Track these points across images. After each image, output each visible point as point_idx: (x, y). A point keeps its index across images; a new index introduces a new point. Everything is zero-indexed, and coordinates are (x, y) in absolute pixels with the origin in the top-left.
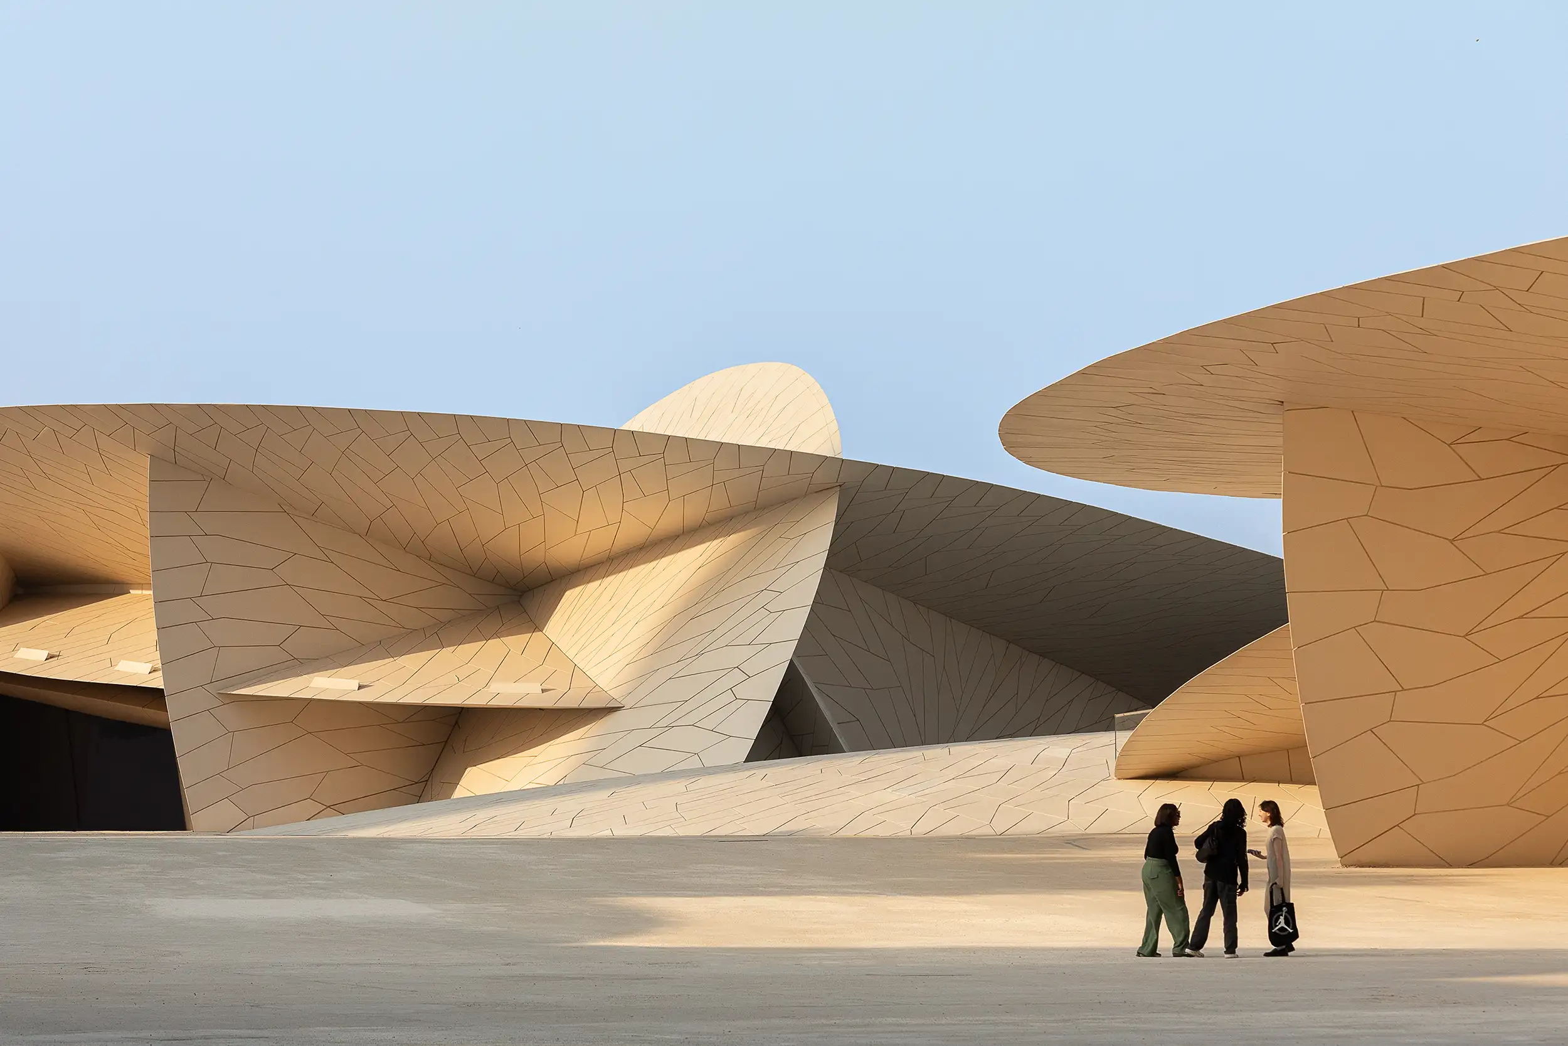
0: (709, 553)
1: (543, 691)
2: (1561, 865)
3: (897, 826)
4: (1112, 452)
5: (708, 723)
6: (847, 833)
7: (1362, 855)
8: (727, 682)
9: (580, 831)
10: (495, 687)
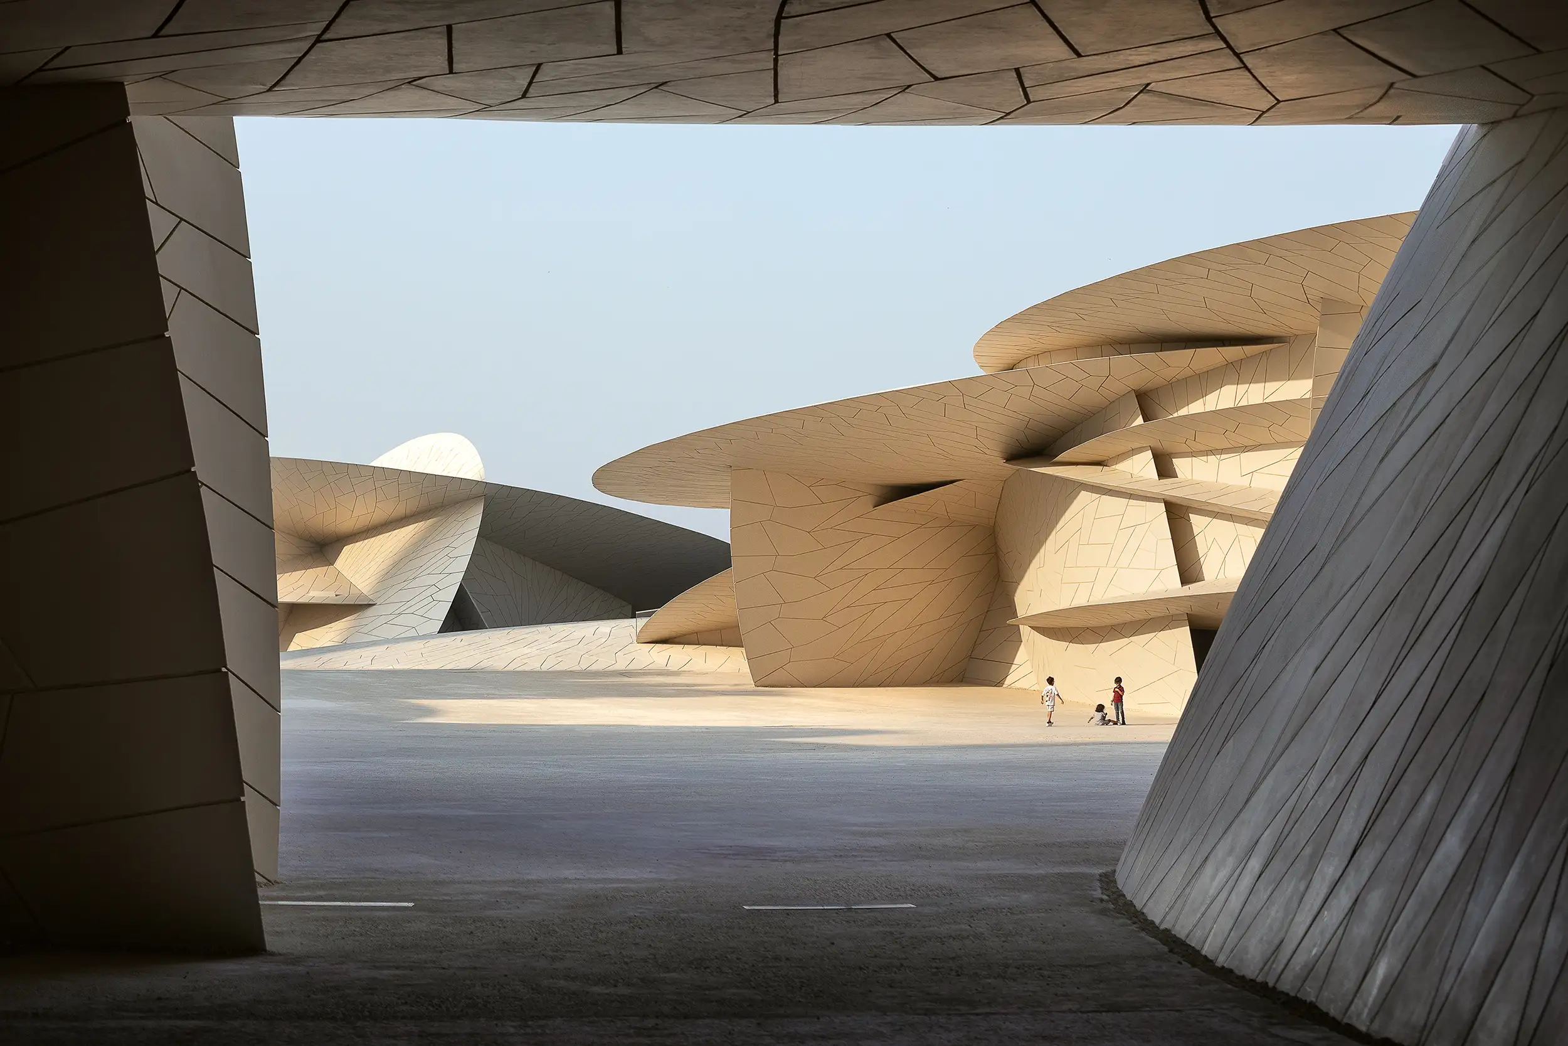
0: (418, 528)
1: (336, 595)
2: (857, 687)
3: (534, 665)
4: (644, 488)
5: (420, 612)
6: (510, 668)
7: (765, 681)
8: (428, 593)
9: (376, 666)
10: (312, 594)
